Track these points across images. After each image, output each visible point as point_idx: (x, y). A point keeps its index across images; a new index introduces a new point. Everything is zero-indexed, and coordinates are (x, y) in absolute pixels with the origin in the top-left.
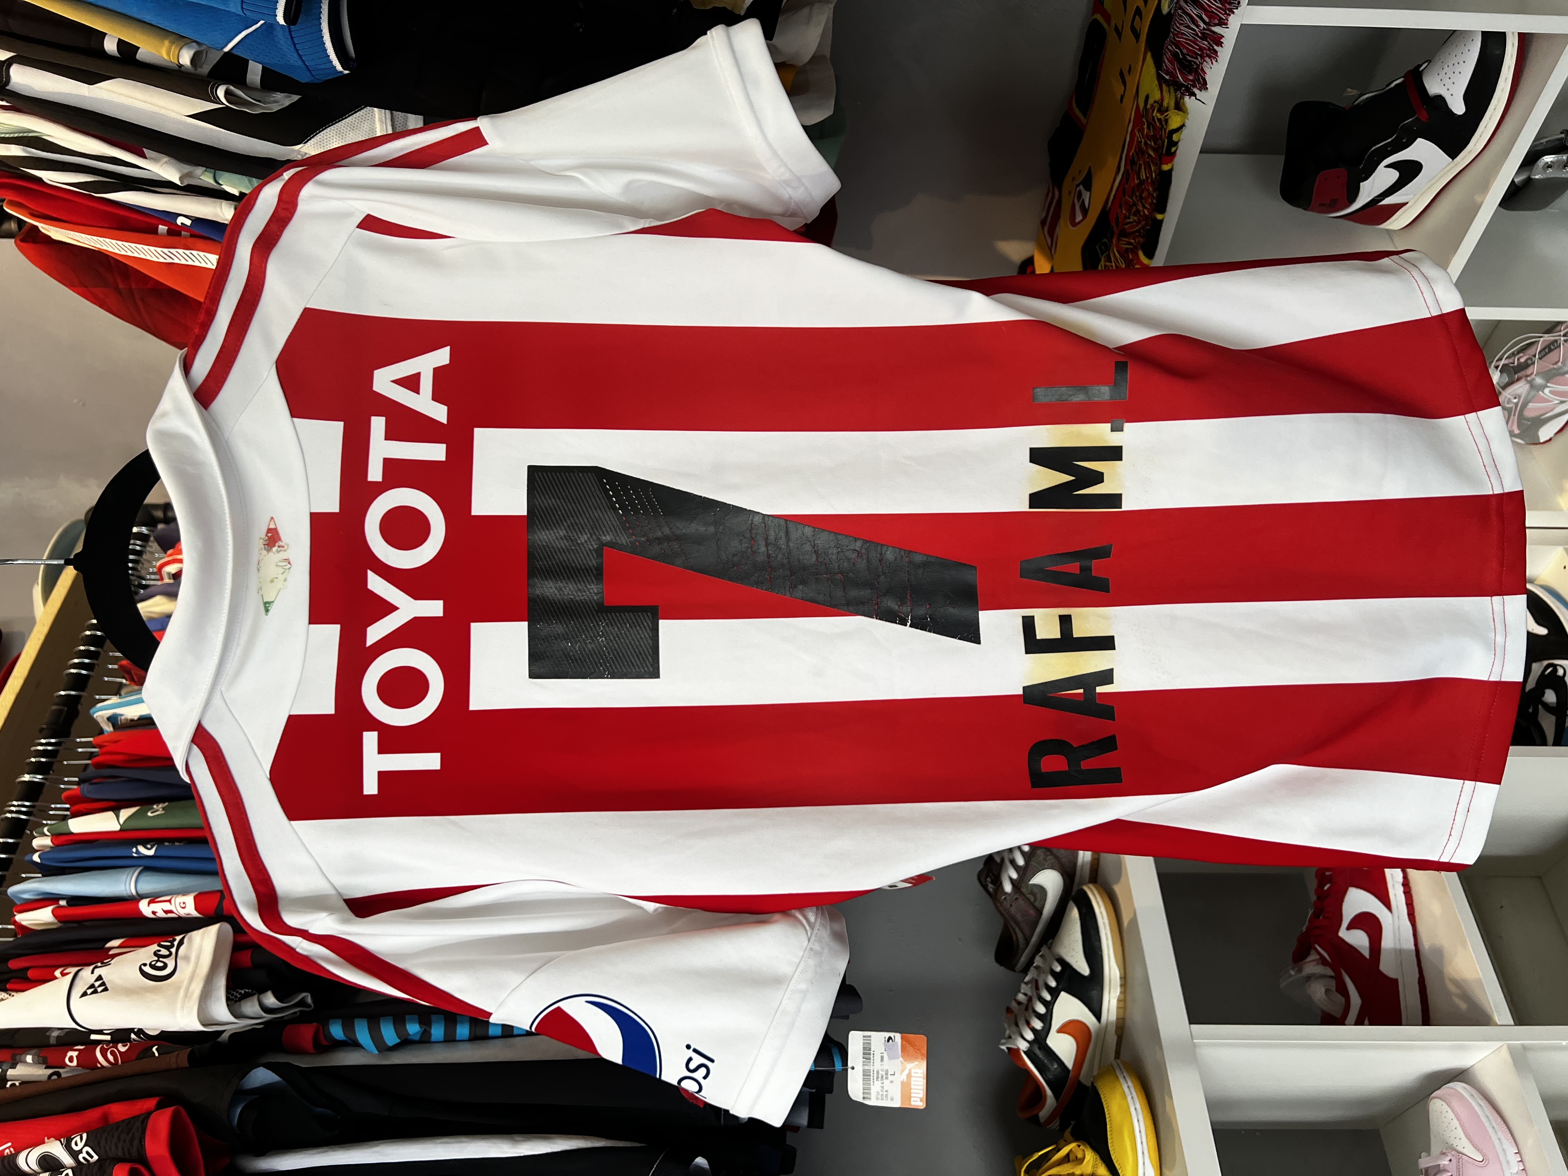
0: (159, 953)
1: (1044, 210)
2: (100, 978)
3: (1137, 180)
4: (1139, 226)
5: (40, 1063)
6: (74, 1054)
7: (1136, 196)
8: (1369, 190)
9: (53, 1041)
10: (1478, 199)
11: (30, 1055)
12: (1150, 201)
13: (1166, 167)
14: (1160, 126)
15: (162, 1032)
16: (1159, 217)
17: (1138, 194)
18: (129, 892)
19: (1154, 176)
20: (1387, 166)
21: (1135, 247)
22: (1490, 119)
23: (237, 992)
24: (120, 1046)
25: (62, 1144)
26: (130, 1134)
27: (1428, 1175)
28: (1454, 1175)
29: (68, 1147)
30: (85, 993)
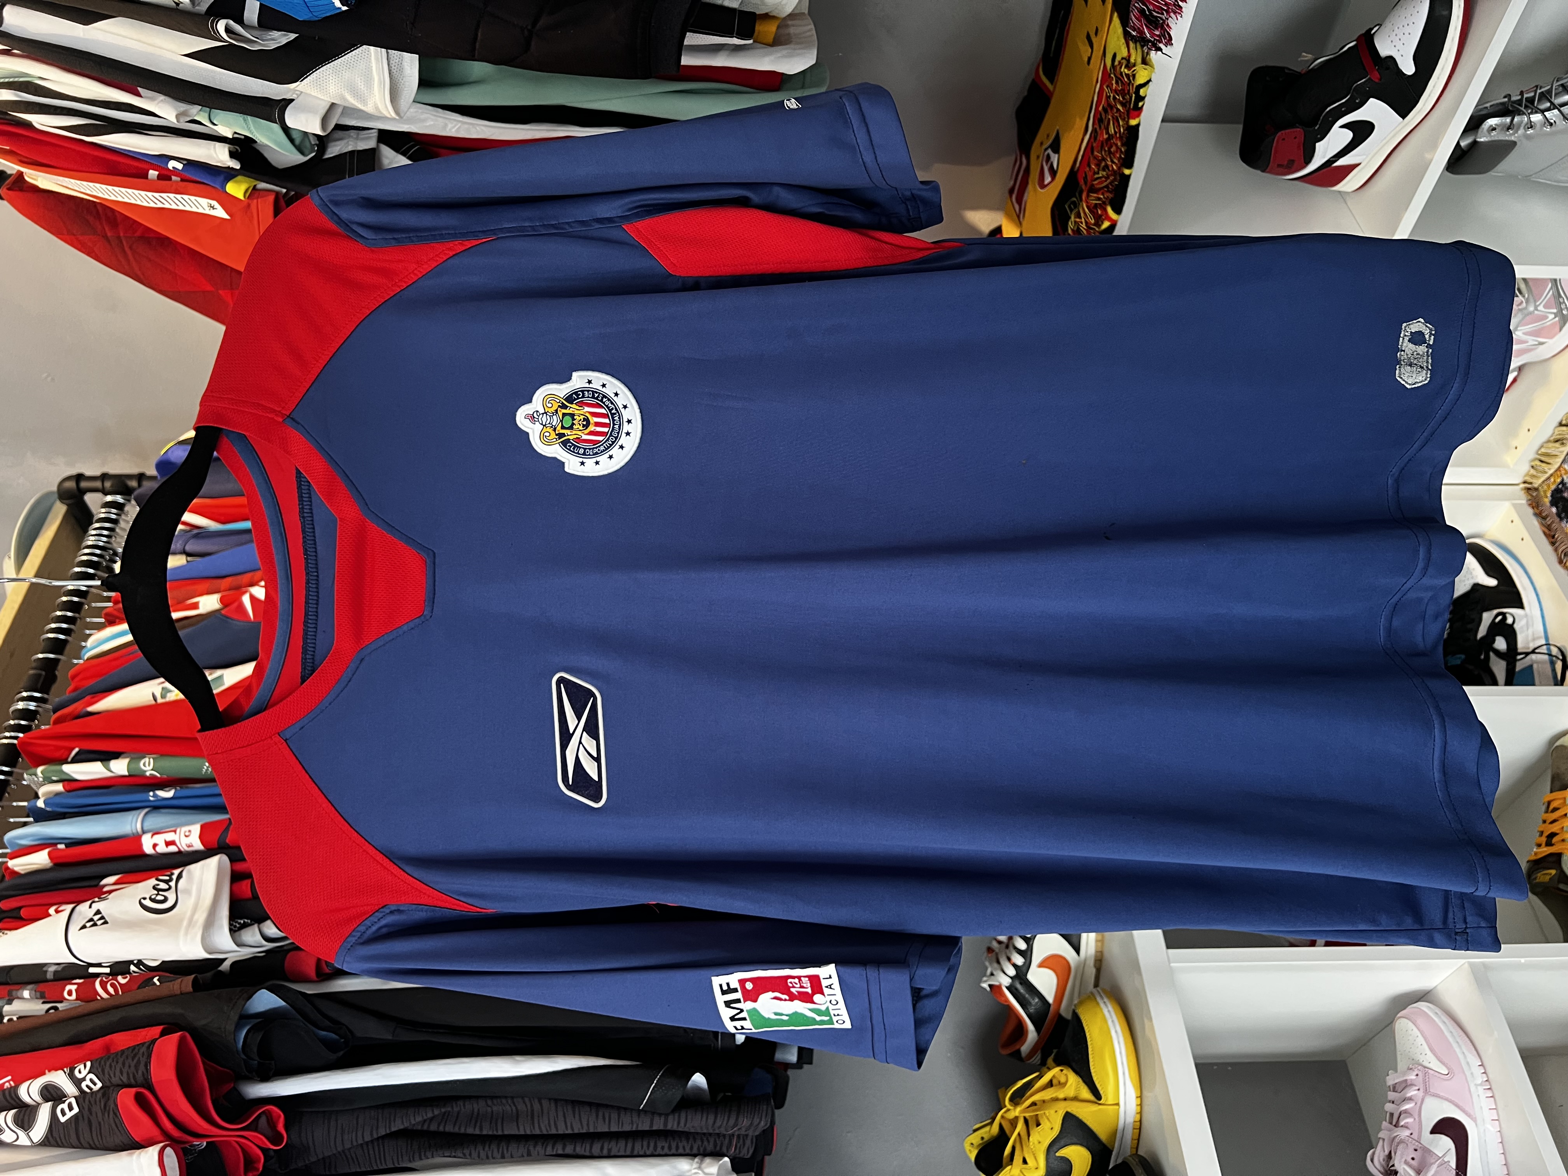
0: (159, 887)
1: (1011, 178)
2: (98, 912)
3: (1106, 134)
4: (1108, 181)
5: (37, 998)
6: (73, 988)
7: (1105, 151)
8: (1324, 150)
9: (50, 976)
10: (1428, 156)
11: (26, 990)
12: (1118, 156)
13: (1133, 122)
14: (1128, 82)
15: (163, 962)
16: (1127, 172)
17: (1106, 149)
18: (134, 830)
19: (1122, 130)
20: (1342, 127)
21: (1104, 203)
22: (1438, 78)
23: (236, 922)
24: (120, 978)
25: (65, 1073)
26: (135, 1061)
27: (1396, 1092)
28: (1421, 1090)
29: (71, 1076)
30: (84, 927)
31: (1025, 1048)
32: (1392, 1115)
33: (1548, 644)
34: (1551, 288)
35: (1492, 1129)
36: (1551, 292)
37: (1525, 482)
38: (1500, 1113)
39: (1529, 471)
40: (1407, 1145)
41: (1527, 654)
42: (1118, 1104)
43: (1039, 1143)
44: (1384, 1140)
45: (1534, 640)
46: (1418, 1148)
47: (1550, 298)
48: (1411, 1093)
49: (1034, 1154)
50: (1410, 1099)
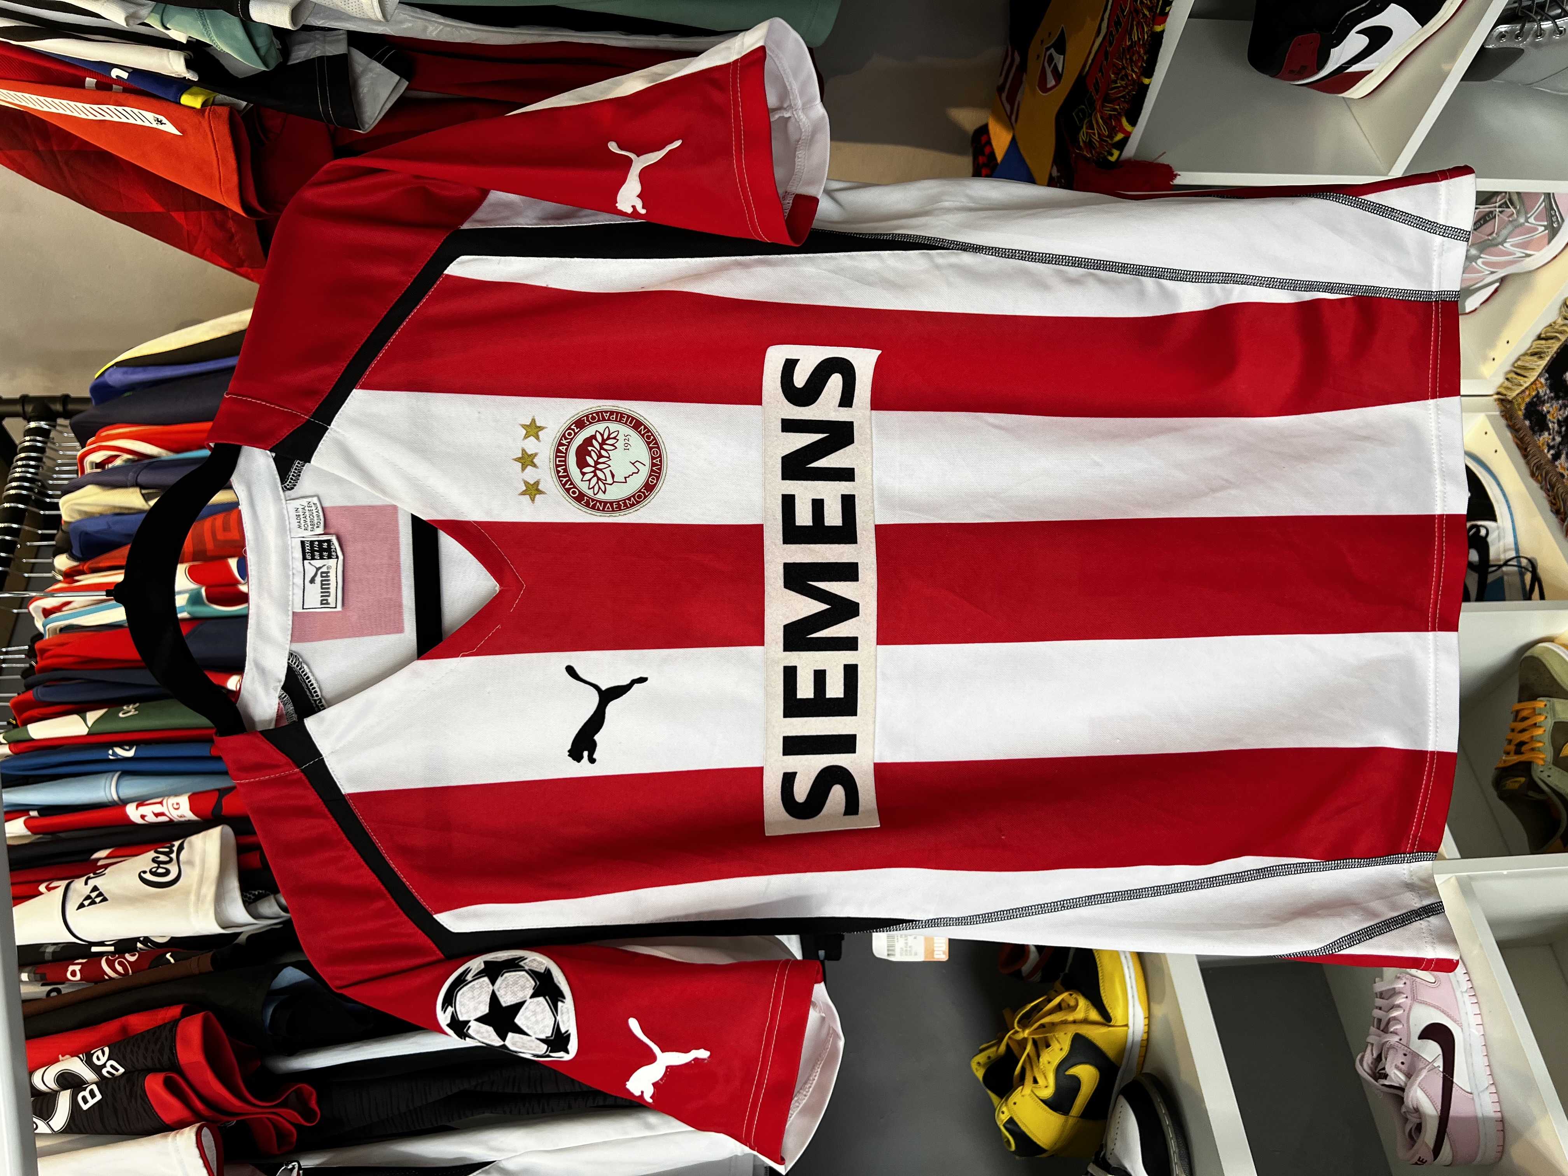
0: (159, 859)
1: (1001, 75)
2: (95, 889)
4: (1127, 91)
5: (36, 979)
6: (77, 968)
7: (1126, 59)
8: (1339, 56)
9: (48, 957)
10: (1445, 67)
11: (25, 972)
12: (1140, 64)
13: (1158, 29)
15: (172, 938)
16: (1146, 81)
17: (1128, 57)
18: (110, 799)
19: (1146, 37)
20: (1358, 32)
21: (1120, 114)
23: (250, 894)
24: (127, 956)
25: (82, 1061)
26: (158, 1046)
27: (1383, 998)
28: (1409, 998)
29: (89, 1063)
30: (82, 906)
31: (1026, 968)
32: (1380, 1020)
33: (1518, 557)
34: (1544, 201)
35: (1477, 1033)
36: (1544, 204)
37: (1498, 393)
38: (1485, 1018)
39: (1504, 383)
40: (1397, 1050)
41: (1500, 566)
42: (1127, 1025)
43: (1049, 1063)
44: (1372, 1045)
45: (1505, 551)
46: (1407, 1053)
47: (1541, 210)
48: (1400, 1000)
49: (1044, 1074)
50: (1399, 1006)
